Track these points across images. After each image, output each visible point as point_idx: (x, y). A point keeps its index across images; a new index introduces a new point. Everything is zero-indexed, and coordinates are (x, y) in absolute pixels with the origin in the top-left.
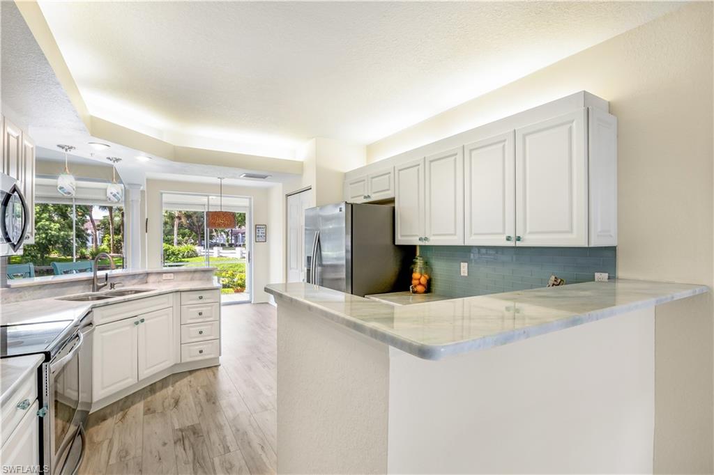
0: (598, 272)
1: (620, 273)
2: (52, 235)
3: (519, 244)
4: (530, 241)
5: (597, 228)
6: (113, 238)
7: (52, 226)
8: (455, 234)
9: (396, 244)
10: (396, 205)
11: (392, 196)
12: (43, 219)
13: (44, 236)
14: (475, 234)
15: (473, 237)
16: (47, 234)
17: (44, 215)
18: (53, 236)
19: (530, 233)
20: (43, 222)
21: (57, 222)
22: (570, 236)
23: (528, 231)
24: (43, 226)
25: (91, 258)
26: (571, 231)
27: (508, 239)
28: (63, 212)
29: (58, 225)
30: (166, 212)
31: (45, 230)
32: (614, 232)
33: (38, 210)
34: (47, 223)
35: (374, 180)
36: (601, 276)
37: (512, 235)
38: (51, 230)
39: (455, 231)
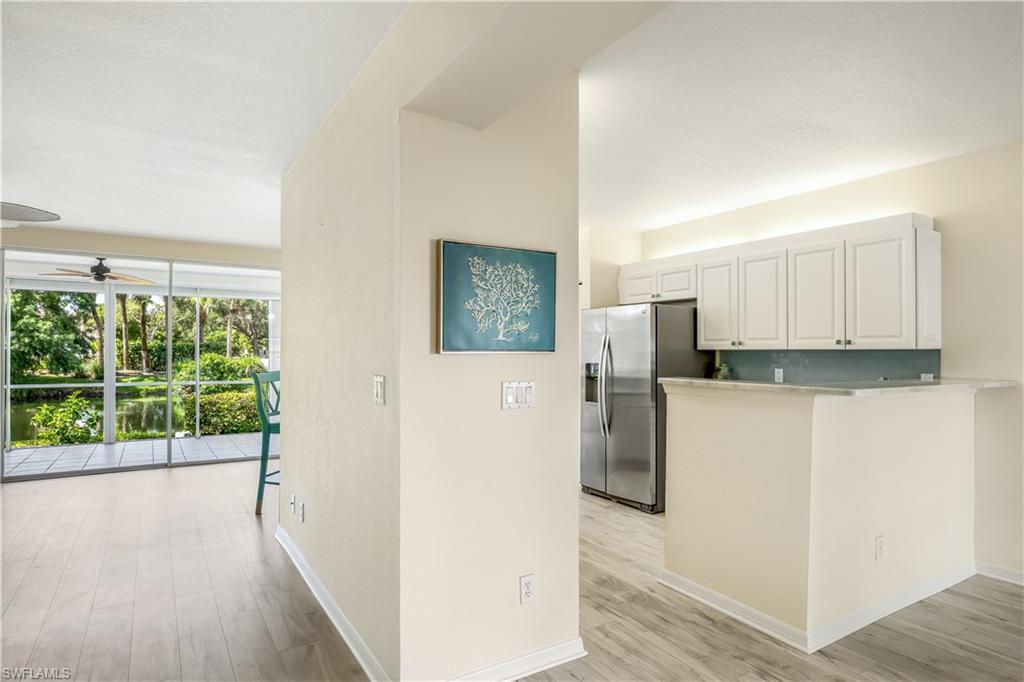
0: (924, 373)
1: (944, 373)
2: (39, 340)
3: (849, 347)
4: (860, 344)
5: (923, 332)
6: (127, 344)
7: (40, 325)
8: (776, 338)
9: (699, 348)
10: (699, 307)
11: (693, 296)
12: (25, 313)
13: (27, 340)
14: (801, 338)
15: (798, 341)
16: (33, 338)
17: (28, 308)
18: (41, 342)
19: (861, 337)
20: (25, 319)
21: (46, 319)
22: (897, 340)
23: (858, 334)
24: (27, 325)
25: (93, 376)
26: (901, 336)
27: (838, 342)
28: (52, 302)
29: (49, 324)
30: (214, 302)
31: (29, 331)
32: (938, 336)
33: (18, 300)
34: (33, 320)
35: (665, 277)
36: (927, 377)
37: (843, 339)
38: (38, 331)
39: (777, 334)
